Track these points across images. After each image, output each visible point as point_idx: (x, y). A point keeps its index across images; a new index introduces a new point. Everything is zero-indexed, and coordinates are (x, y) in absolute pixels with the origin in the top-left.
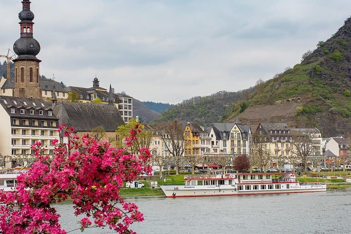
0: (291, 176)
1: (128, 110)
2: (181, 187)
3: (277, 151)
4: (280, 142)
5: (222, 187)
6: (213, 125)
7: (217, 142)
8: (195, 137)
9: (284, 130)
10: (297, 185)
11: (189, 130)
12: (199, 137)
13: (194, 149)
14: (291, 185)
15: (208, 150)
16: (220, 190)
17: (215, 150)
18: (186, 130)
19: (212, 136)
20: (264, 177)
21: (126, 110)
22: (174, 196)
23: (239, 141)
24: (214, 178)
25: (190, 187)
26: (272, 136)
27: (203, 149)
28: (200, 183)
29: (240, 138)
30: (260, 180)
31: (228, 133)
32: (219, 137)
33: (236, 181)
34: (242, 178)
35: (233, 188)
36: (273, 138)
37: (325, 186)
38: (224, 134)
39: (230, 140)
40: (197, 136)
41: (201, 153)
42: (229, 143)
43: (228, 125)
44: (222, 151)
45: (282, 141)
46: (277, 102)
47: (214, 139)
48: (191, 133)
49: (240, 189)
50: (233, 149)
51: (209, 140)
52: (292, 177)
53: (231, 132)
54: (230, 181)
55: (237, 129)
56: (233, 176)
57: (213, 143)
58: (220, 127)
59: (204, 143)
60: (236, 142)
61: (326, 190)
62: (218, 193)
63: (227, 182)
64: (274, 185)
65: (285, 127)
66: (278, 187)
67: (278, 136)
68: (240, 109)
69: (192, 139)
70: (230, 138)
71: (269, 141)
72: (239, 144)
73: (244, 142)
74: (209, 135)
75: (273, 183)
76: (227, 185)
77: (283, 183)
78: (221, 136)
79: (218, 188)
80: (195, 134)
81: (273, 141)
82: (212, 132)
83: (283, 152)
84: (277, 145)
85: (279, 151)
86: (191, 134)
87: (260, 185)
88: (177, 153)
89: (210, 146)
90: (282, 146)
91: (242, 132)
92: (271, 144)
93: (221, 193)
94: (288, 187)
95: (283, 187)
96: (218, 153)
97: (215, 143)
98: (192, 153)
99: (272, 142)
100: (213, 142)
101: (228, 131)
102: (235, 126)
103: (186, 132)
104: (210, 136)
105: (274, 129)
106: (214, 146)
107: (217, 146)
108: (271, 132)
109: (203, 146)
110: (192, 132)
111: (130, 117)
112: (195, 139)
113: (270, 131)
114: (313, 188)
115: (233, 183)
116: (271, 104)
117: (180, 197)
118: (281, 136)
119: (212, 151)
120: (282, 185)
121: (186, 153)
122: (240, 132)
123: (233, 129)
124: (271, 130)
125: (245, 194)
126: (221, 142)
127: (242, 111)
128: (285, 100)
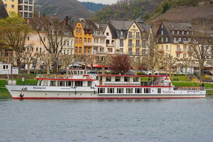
0: (165, 79)
1: (28, 5)
2: (30, 88)
3: (178, 53)
4: (183, 43)
5: (79, 89)
6: (110, 23)
7: (113, 41)
8: (88, 35)
9: (188, 31)
10: (170, 89)
11: (81, 26)
12: (91, 35)
13: (85, 47)
14: (163, 89)
15: (102, 49)
16: (76, 92)
17: (110, 50)
18: (77, 26)
19: (107, 34)
20: (131, 80)
21: (26, 5)
22: (21, 98)
23: (138, 41)
24: (70, 78)
25: (40, 88)
26: (174, 37)
27: (96, 48)
28: (52, 84)
29: (139, 37)
30: (126, 83)
31: (125, 32)
32: (115, 36)
33: (97, 83)
34: (104, 79)
35: (92, 90)
36: (175, 39)
37: (204, 92)
38: (122, 33)
39: (127, 40)
40: (90, 34)
41: (94, 52)
42: (126, 42)
43: (126, 23)
44: (118, 50)
45: (185, 42)
46: (200, 3)
47: (110, 37)
48: (82, 30)
49: (101, 92)
50: (130, 49)
51: (103, 38)
52: (166, 81)
53: (130, 30)
54: (90, 82)
55: (137, 28)
56: (93, 77)
57: (108, 42)
58: (118, 25)
59: (98, 42)
60: (134, 42)
61: (205, 96)
62: (73, 96)
63: (85, 84)
64: (143, 89)
65: (190, 27)
66: (147, 91)
67: (180, 37)
68: (162, 9)
69: (83, 36)
70: (128, 36)
71: (170, 42)
72: (138, 44)
73: (144, 42)
74: (103, 33)
75: (142, 86)
76: (85, 87)
77: (154, 87)
78: (118, 35)
79: (73, 90)
80: (88, 31)
81: (175, 41)
82: (108, 30)
83: (185, 55)
84: (178, 47)
85: (180, 53)
86: (83, 32)
87: (125, 89)
88: (54, 51)
89: (104, 45)
90: (185, 47)
91: (142, 31)
92: (173, 45)
93: (78, 96)
94: (159, 91)
95: (154, 91)
96: (113, 53)
97: (110, 42)
98: (83, 51)
99: (173, 43)
100: (109, 40)
101: (127, 29)
102: (134, 24)
103: (77, 28)
104: (105, 34)
105: (177, 29)
106: (109, 45)
107: (112, 45)
108: (173, 33)
109: (96, 45)
110: (84, 29)
111: (31, 12)
112: (88, 36)
113: (172, 31)
114: (190, 93)
115: (93, 85)
116: (194, 5)
117: (28, 98)
118: (183, 37)
119: (106, 50)
120: (152, 89)
121: (76, 51)
122: (139, 31)
123: (132, 28)
124: (174, 30)
125: (106, 98)
126: (117, 41)
127: (164, 12)
128: (209, 2)
